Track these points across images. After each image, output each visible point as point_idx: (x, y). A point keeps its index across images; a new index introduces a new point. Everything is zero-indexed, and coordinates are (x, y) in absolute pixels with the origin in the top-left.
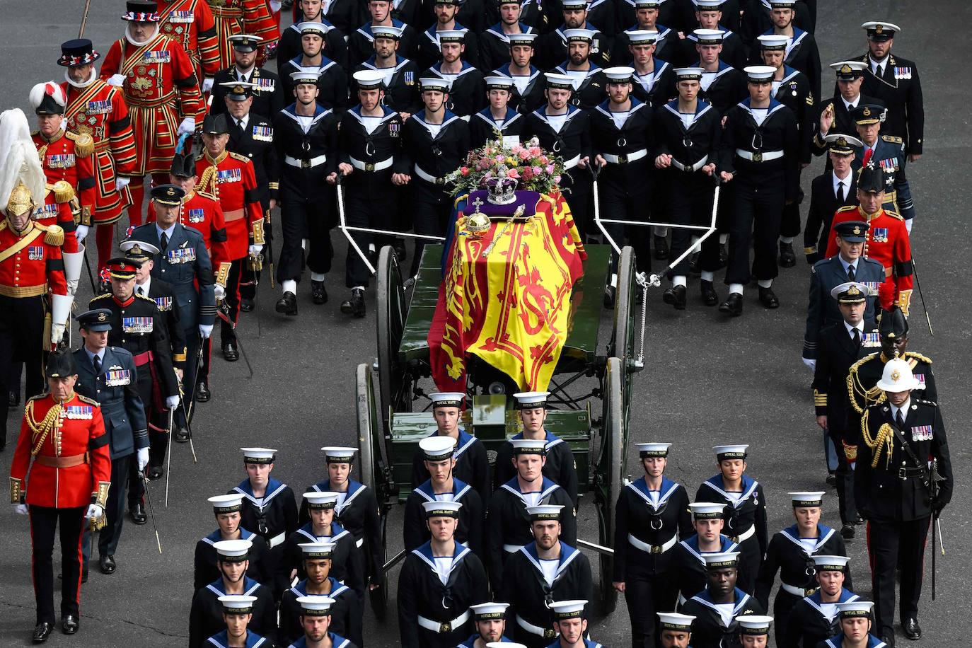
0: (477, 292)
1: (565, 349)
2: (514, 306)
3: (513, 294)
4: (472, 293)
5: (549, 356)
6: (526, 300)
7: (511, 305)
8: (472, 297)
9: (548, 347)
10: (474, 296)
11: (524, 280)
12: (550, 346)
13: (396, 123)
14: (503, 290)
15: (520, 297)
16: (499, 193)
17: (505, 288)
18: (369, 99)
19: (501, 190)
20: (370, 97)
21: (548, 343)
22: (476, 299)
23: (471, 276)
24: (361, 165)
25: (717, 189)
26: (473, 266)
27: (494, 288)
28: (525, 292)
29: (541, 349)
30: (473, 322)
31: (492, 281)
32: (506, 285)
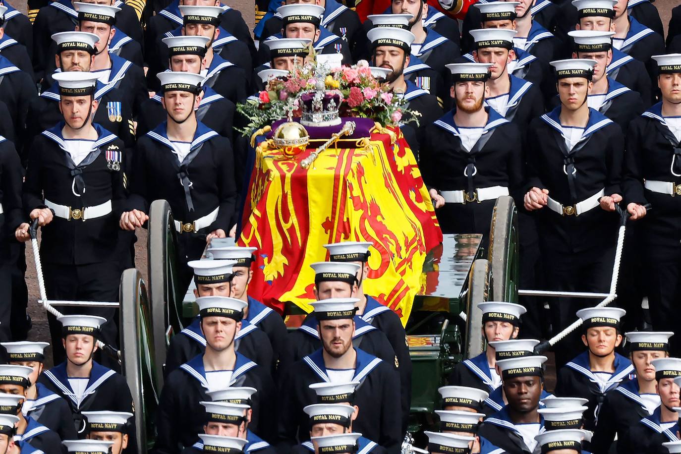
0: (294, 219)
1: (419, 300)
2: (347, 237)
3: (345, 220)
4: (286, 221)
5: (397, 308)
6: (363, 230)
7: (343, 235)
8: (286, 227)
9: (395, 297)
10: (289, 225)
11: (359, 204)
12: (397, 294)
13: (116, 150)
14: (330, 215)
15: (355, 224)
16: (317, 110)
17: (334, 213)
18: (75, 111)
19: (320, 105)
20: (77, 106)
21: (395, 291)
22: (292, 230)
23: (285, 196)
24: (64, 211)
25: (622, 229)
26: (288, 181)
27: (318, 212)
28: (363, 219)
29: (385, 298)
30: (287, 263)
31: (315, 202)
32: (334, 207)
